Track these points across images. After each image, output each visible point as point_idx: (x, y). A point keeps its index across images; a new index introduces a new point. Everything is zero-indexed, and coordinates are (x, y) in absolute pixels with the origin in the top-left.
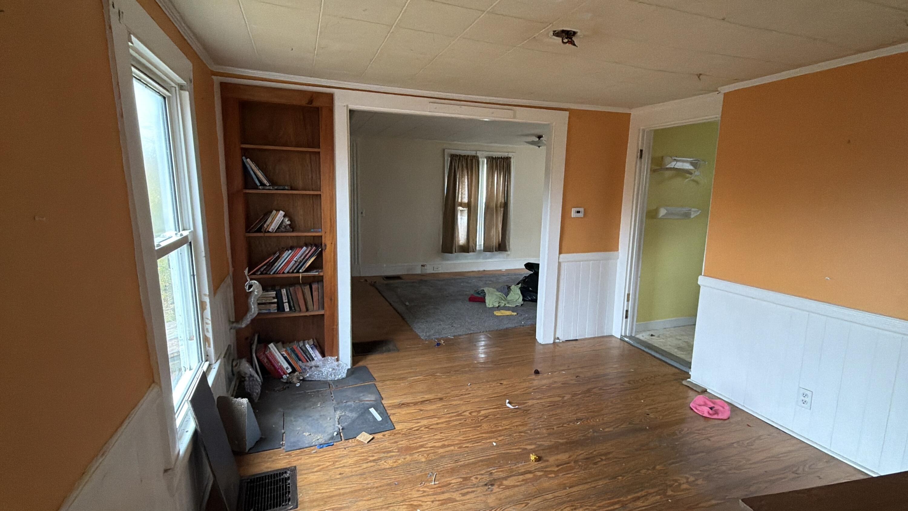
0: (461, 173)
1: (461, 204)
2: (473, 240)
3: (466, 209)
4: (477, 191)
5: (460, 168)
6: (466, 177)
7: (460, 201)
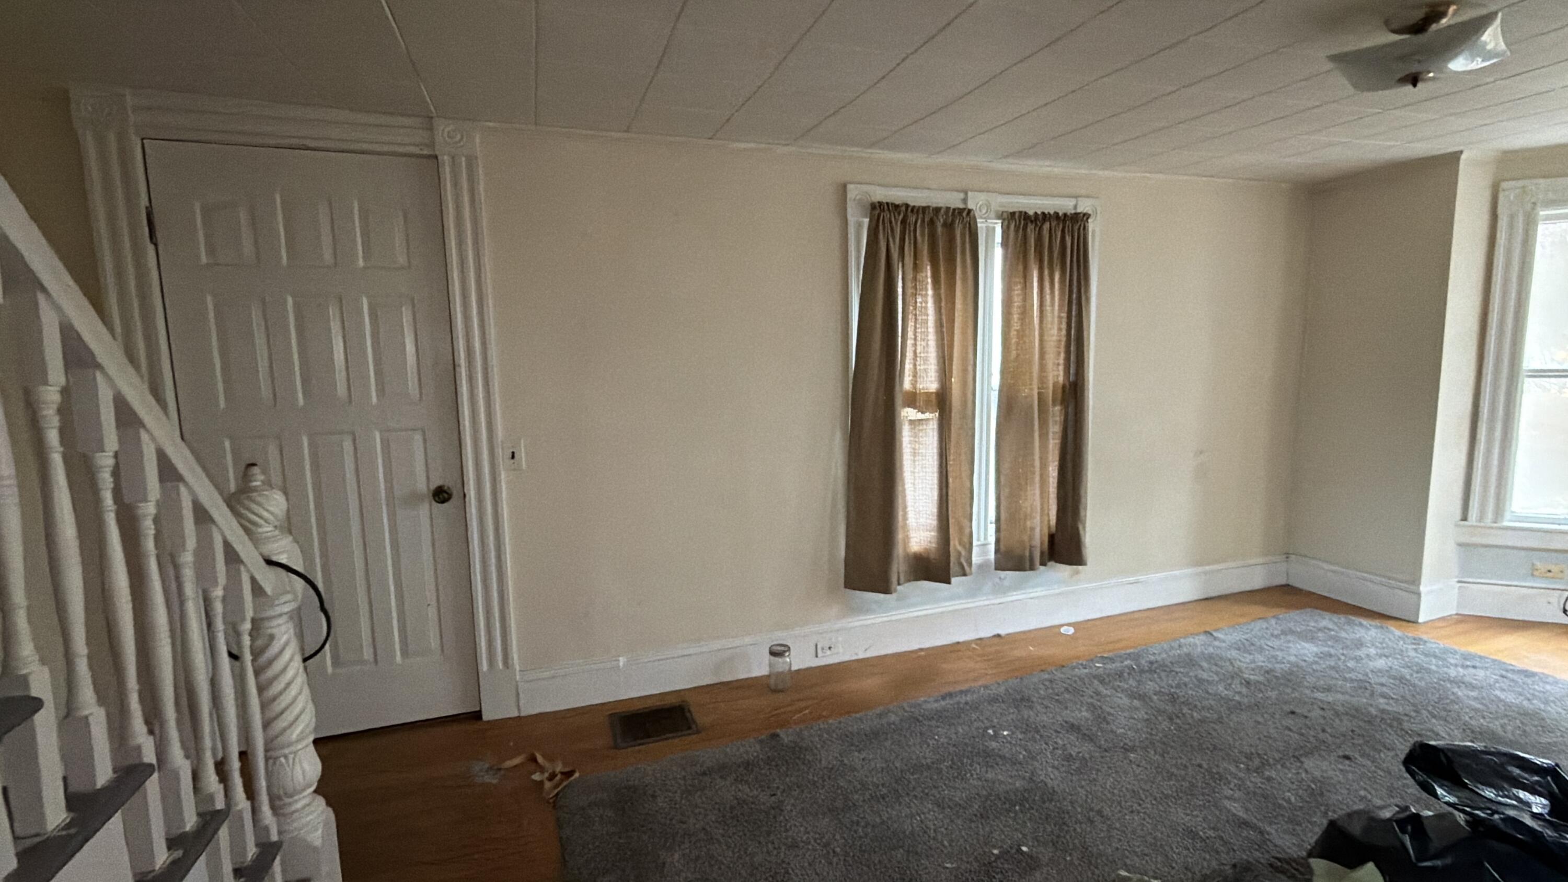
0: (910, 276)
1: (912, 400)
2: (961, 529)
3: (932, 417)
4: (971, 343)
5: (909, 260)
6: (930, 292)
7: (907, 385)
